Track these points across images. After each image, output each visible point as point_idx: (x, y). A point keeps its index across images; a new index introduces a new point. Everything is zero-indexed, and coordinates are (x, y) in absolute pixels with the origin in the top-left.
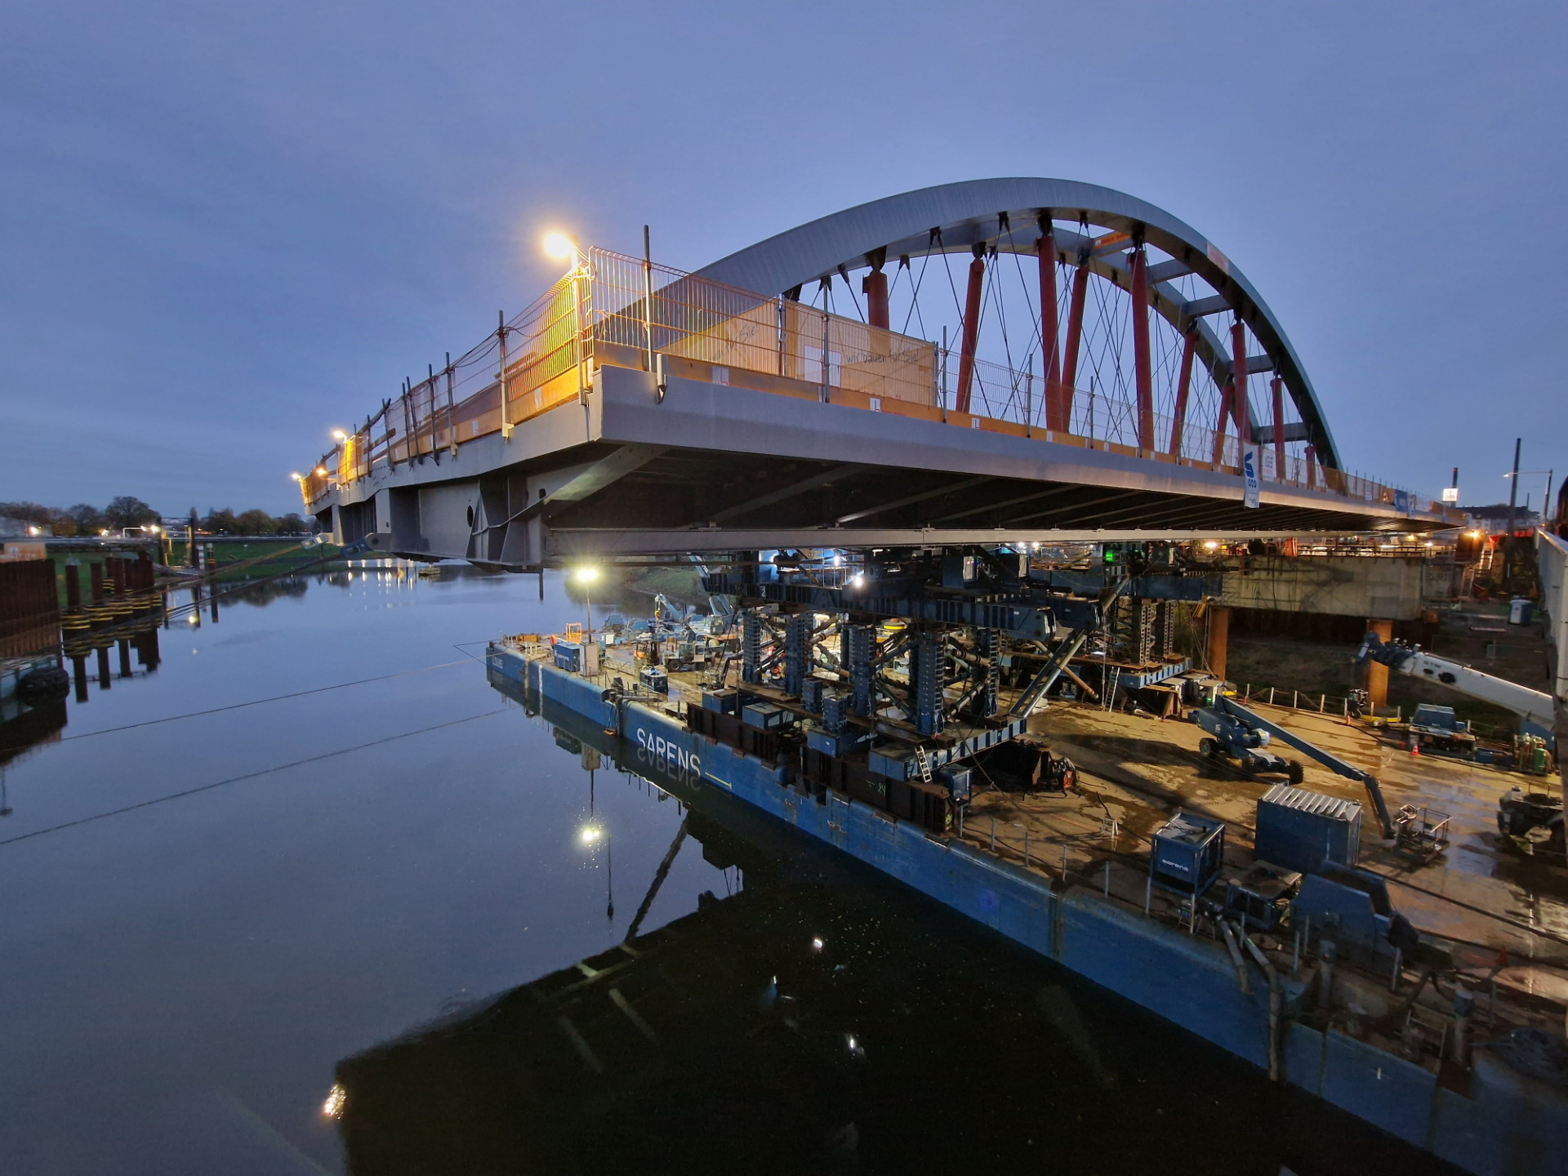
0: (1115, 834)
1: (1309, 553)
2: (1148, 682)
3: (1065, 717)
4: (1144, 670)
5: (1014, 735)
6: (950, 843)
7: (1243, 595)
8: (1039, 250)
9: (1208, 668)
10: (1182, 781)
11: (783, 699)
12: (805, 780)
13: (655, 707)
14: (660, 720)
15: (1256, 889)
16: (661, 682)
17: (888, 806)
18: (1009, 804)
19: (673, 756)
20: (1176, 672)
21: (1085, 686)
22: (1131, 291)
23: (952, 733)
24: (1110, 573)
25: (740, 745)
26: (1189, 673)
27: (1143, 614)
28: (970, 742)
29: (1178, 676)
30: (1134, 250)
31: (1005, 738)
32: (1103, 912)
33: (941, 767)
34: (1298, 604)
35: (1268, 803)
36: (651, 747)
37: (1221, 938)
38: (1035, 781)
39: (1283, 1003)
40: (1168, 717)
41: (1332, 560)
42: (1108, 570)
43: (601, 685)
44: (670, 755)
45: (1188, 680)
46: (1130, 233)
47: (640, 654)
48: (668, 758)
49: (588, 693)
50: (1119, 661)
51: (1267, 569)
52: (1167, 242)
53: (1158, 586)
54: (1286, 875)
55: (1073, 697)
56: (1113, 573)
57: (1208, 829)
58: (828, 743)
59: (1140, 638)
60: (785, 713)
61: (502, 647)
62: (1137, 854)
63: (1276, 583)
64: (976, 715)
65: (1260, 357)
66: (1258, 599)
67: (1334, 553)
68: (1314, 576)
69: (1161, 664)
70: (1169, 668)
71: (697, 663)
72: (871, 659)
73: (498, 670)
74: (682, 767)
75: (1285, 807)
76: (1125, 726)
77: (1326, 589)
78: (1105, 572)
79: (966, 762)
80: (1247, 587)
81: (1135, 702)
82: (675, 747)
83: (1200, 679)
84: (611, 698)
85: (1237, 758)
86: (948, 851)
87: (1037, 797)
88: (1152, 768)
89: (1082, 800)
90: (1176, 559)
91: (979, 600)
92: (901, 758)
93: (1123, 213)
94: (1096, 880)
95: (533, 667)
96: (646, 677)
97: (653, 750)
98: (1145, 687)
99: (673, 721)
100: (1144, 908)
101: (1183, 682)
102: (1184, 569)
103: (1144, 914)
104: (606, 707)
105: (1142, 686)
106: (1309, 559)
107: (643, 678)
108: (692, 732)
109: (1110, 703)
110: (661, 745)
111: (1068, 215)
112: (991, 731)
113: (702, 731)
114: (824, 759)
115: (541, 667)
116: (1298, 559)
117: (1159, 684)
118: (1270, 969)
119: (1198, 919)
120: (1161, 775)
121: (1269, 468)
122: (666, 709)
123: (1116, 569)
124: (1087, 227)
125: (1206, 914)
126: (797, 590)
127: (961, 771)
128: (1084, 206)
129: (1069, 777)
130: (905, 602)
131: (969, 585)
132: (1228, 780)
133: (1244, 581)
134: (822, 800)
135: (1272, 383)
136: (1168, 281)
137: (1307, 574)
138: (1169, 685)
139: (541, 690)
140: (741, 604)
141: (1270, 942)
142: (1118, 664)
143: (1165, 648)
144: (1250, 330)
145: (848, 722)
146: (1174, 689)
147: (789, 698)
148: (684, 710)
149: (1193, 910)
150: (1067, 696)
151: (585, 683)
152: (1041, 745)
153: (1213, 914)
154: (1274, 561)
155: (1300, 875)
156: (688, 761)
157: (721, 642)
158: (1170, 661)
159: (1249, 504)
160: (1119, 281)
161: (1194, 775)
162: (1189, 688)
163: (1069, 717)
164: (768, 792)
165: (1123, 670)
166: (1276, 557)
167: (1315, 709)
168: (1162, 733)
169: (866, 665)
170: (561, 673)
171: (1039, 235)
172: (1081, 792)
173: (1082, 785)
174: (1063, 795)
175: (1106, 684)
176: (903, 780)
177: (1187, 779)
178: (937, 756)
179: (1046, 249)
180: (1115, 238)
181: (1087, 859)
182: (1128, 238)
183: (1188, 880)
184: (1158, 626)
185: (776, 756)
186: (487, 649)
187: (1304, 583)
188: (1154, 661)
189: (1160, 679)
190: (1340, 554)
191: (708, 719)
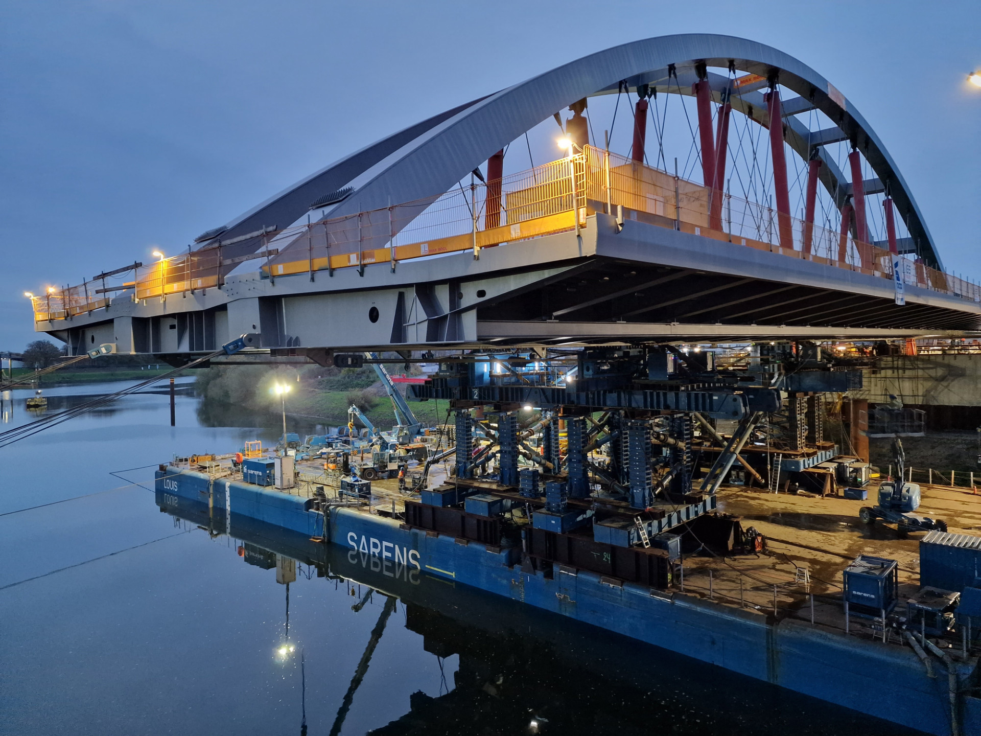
0: (808, 582)
1: (926, 353)
2: (807, 466)
3: (739, 499)
4: (803, 455)
5: (707, 510)
6: (674, 597)
7: (872, 392)
8: (697, 93)
9: (854, 453)
10: (851, 542)
11: (500, 489)
12: (531, 558)
13: (365, 510)
14: (375, 521)
15: (929, 605)
16: (364, 489)
17: (614, 572)
18: (713, 566)
19: (389, 555)
20: (828, 458)
21: (753, 471)
22: (770, 127)
23: (660, 507)
24: (769, 370)
25: (463, 534)
26: (840, 458)
27: (798, 406)
28: (675, 516)
29: (831, 461)
30: (769, 90)
31: (701, 513)
32: (814, 635)
33: (656, 535)
34: (921, 398)
35: (928, 544)
36: (364, 548)
37: (907, 644)
38: (730, 547)
39: (958, 682)
40: (827, 496)
41: (946, 358)
42: (767, 367)
43: (303, 494)
44: (386, 554)
45: (840, 463)
46: (766, 75)
47: (331, 465)
48: (384, 557)
49: (287, 506)
50: (779, 449)
51: (892, 368)
52: (796, 83)
53: (809, 381)
54: (949, 594)
55: (742, 483)
56: (771, 371)
57: (885, 566)
58: (553, 522)
59: (797, 427)
60: (504, 501)
61: (175, 469)
62: (829, 594)
63: (900, 380)
64: (675, 494)
65: (874, 180)
66: (886, 395)
67: (948, 352)
68: (932, 373)
69: (815, 450)
70: (822, 454)
71: (390, 470)
72: (583, 447)
73: (170, 493)
74: (400, 564)
75: (941, 545)
76: (792, 504)
77: (945, 384)
78: (765, 370)
79: (675, 532)
80: (876, 385)
81: (797, 484)
82: (391, 545)
83: (849, 463)
84: (315, 507)
85: (892, 523)
86: (673, 604)
87: (735, 560)
88: (823, 534)
89: (773, 560)
90: (822, 358)
91: (683, 388)
92: (624, 527)
93: (763, 61)
94: (801, 613)
95: (218, 487)
96: (348, 484)
97: (366, 551)
98: (805, 470)
99: (388, 521)
100: (845, 630)
101: (836, 465)
102: (831, 365)
103: (845, 633)
104: (310, 516)
105: (802, 469)
106: (927, 358)
107: (344, 485)
108: (410, 528)
109: (776, 486)
110: (375, 546)
111: (719, 63)
112: (690, 505)
113: (421, 527)
114: (550, 536)
115: (228, 484)
116: (918, 358)
117: (816, 467)
118: (947, 659)
119: (888, 631)
120: (833, 538)
121: (908, 274)
122: (378, 511)
123: (773, 366)
124: (734, 73)
125: (894, 625)
126: (510, 390)
127: (673, 537)
128: (733, 56)
129: (759, 541)
130: (615, 395)
131: (672, 377)
132: (889, 540)
133: (873, 379)
134: (549, 575)
135: (884, 203)
136: (795, 115)
137: (927, 371)
138: (825, 468)
139: (228, 508)
140: (453, 405)
141: (942, 643)
142: (779, 451)
143: (817, 436)
144: (865, 159)
145: (568, 503)
146: (829, 471)
147: (506, 488)
148: (400, 509)
149: (884, 623)
150: (736, 483)
151: (284, 495)
152: (732, 516)
153: (900, 624)
154: (898, 361)
155: (959, 593)
156: (405, 557)
157: (408, 451)
158: (824, 448)
159: (899, 303)
160: (754, 116)
161: (859, 537)
162: (841, 470)
163: (743, 499)
164: (493, 575)
165: (784, 456)
166: (899, 357)
167: (949, 484)
168: (825, 508)
169: (579, 452)
170: (255, 488)
171: (697, 80)
172: (771, 554)
173: (770, 549)
174: (756, 557)
175: (771, 469)
176: (627, 546)
177: (854, 540)
178: (651, 526)
179: (701, 91)
180: (752, 79)
181: (790, 600)
182: (763, 79)
183: (875, 605)
184: (810, 416)
185: (500, 540)
186: (156, 473)
187: (925, 379)
188: (809, 448)
189: (816, 463)
190: (953, 352)
191: (428, 514)
